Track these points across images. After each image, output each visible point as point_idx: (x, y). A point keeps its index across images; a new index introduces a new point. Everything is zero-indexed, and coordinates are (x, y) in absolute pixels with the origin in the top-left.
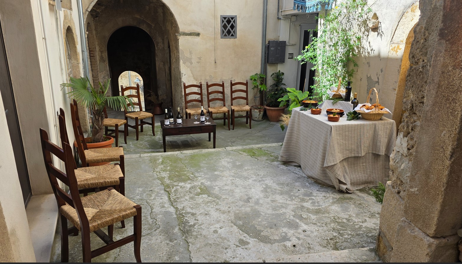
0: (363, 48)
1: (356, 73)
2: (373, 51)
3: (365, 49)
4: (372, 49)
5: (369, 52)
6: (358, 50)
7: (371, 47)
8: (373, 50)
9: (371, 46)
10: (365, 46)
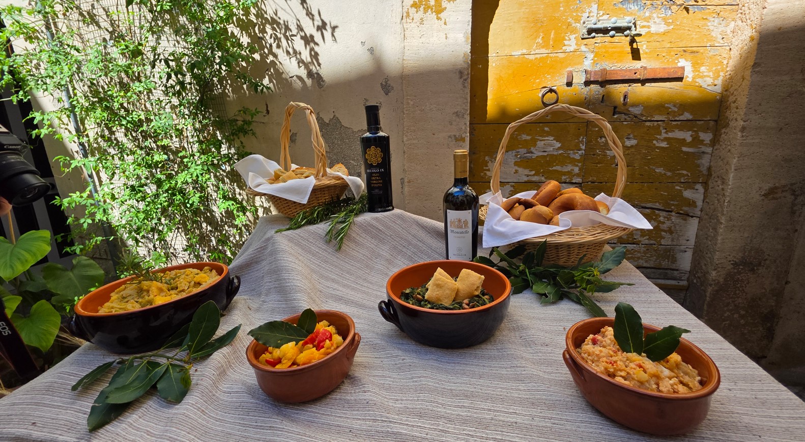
0: (274, 22)
1: (266, 120)
2: (329, 30)
3: (287, 28)
4: (324, 24)
5: (312, 37)
6: (250, 36)
7: (317, 17)
8: (328, 27)
9: (315, 13)
10: (283, 17)
